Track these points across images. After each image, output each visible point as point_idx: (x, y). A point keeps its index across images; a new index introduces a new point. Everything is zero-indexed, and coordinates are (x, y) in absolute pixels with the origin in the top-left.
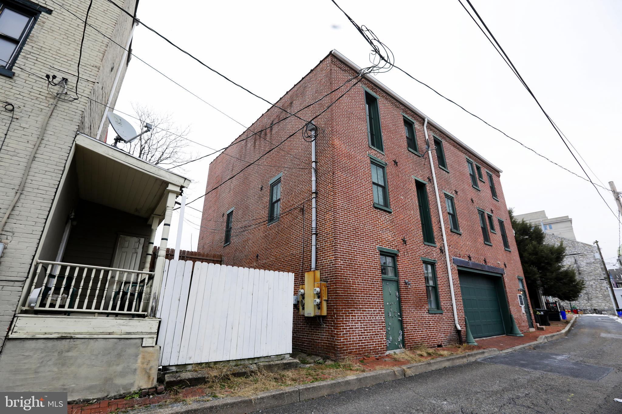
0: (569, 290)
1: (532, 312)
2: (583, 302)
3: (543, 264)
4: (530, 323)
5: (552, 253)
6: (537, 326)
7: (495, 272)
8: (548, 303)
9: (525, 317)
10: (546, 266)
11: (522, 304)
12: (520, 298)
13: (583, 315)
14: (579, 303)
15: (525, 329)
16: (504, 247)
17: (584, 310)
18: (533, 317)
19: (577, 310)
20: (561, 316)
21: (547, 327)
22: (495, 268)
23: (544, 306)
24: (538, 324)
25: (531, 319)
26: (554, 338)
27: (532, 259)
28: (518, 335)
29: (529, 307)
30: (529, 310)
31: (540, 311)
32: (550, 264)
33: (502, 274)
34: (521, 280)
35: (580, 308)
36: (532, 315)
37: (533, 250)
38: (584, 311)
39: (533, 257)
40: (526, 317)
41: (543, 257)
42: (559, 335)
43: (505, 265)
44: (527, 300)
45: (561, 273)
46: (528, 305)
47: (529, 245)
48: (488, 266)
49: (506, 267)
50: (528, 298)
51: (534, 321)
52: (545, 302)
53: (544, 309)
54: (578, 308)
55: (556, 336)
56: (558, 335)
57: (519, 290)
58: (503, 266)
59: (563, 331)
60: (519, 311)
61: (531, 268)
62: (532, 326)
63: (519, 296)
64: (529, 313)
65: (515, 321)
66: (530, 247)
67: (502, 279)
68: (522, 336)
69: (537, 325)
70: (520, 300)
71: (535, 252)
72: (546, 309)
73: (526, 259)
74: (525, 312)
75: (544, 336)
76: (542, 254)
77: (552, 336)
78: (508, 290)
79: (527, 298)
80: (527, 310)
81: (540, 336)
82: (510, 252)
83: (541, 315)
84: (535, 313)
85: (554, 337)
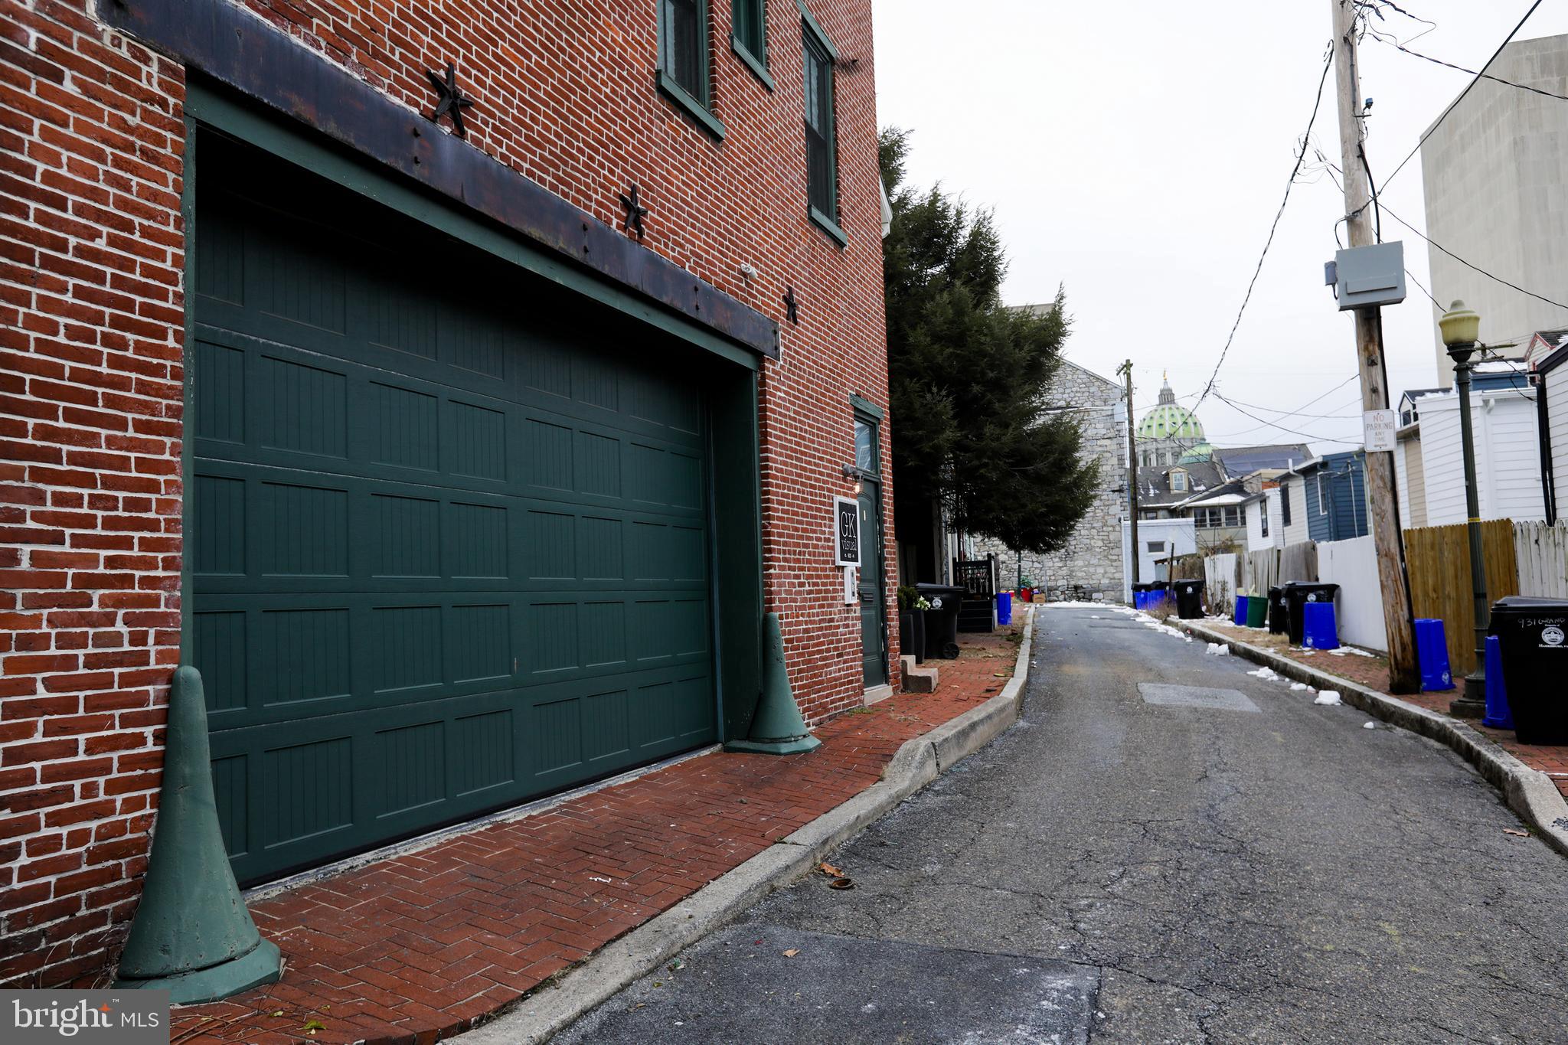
0: (1047, 506)
1: (892, 600)
2: (1051, 564)
3: (976, 388)
4: (874, 659)
5: (1017, 344)
6: (904, 671)
7: (703, 317)
8: (961, 564)
9: (852, 629)
10: (989, 396)
11: (848, 554)
12: (844, 521)
13: (1045, 605)
14: (1041, 569)
15: (838, 700)
16: (804, 200)
17: (1050, 589)
18: (894, 627)
19: (1032, 589)
20: (995, 612)
21: (947, 663)
22: (708, 293)
23: (947, 573)
24: (911, 659)
25: (884, 630)
26: (972, 743)
27: (940, 359)
28: (785, 748)
29: (882, 573)
30: (882, 586)
31: (929, 595)
32: (1000, 387)
33: (759, 356)
34: (871, 422)
35: (1041, 584)
36: (893, 613)
37: (952, 322)
38: (1049, 593)
39: (943, 354)
40: (859, 626)
41: (983, 354)
42: (996, 720)
43: (790, 303)
44: (882, 534)
45: (1034, 433)
46: (881, 559)
47: (938, 297)
48: (654, 262)
49: (793, 317)
50: (889, 525)
51: (895, 645)
52: (954, 559)
53: (944, 586)
54: (1035, 584)
55: (980, 729)
56: (989, 717)
57: (845, 474)
58: (778, 304)
59: (1011, 691)
60: (827, 594)
61: (929, 396)
62: (878, 673)
63: (843, 506)
64: (876, 602)
65: (787, 657)
66: (940, 307)
67: (756, 389)
68: (807, 752)
69: (904, 663)
70: (843, 529)
71: (957, 335)
72: (951, 584)
73: (917, 358)
74: (855, 600)
75: (924, 742)
76: (983, 339)
77: (964, 734)
78: (778, 458)
79: (881, 522)
80: (872, 587)
81: (906, 746)
82: (840, 244)
83: (931, 613)
84: (906, 602)
85: (973, 735)
